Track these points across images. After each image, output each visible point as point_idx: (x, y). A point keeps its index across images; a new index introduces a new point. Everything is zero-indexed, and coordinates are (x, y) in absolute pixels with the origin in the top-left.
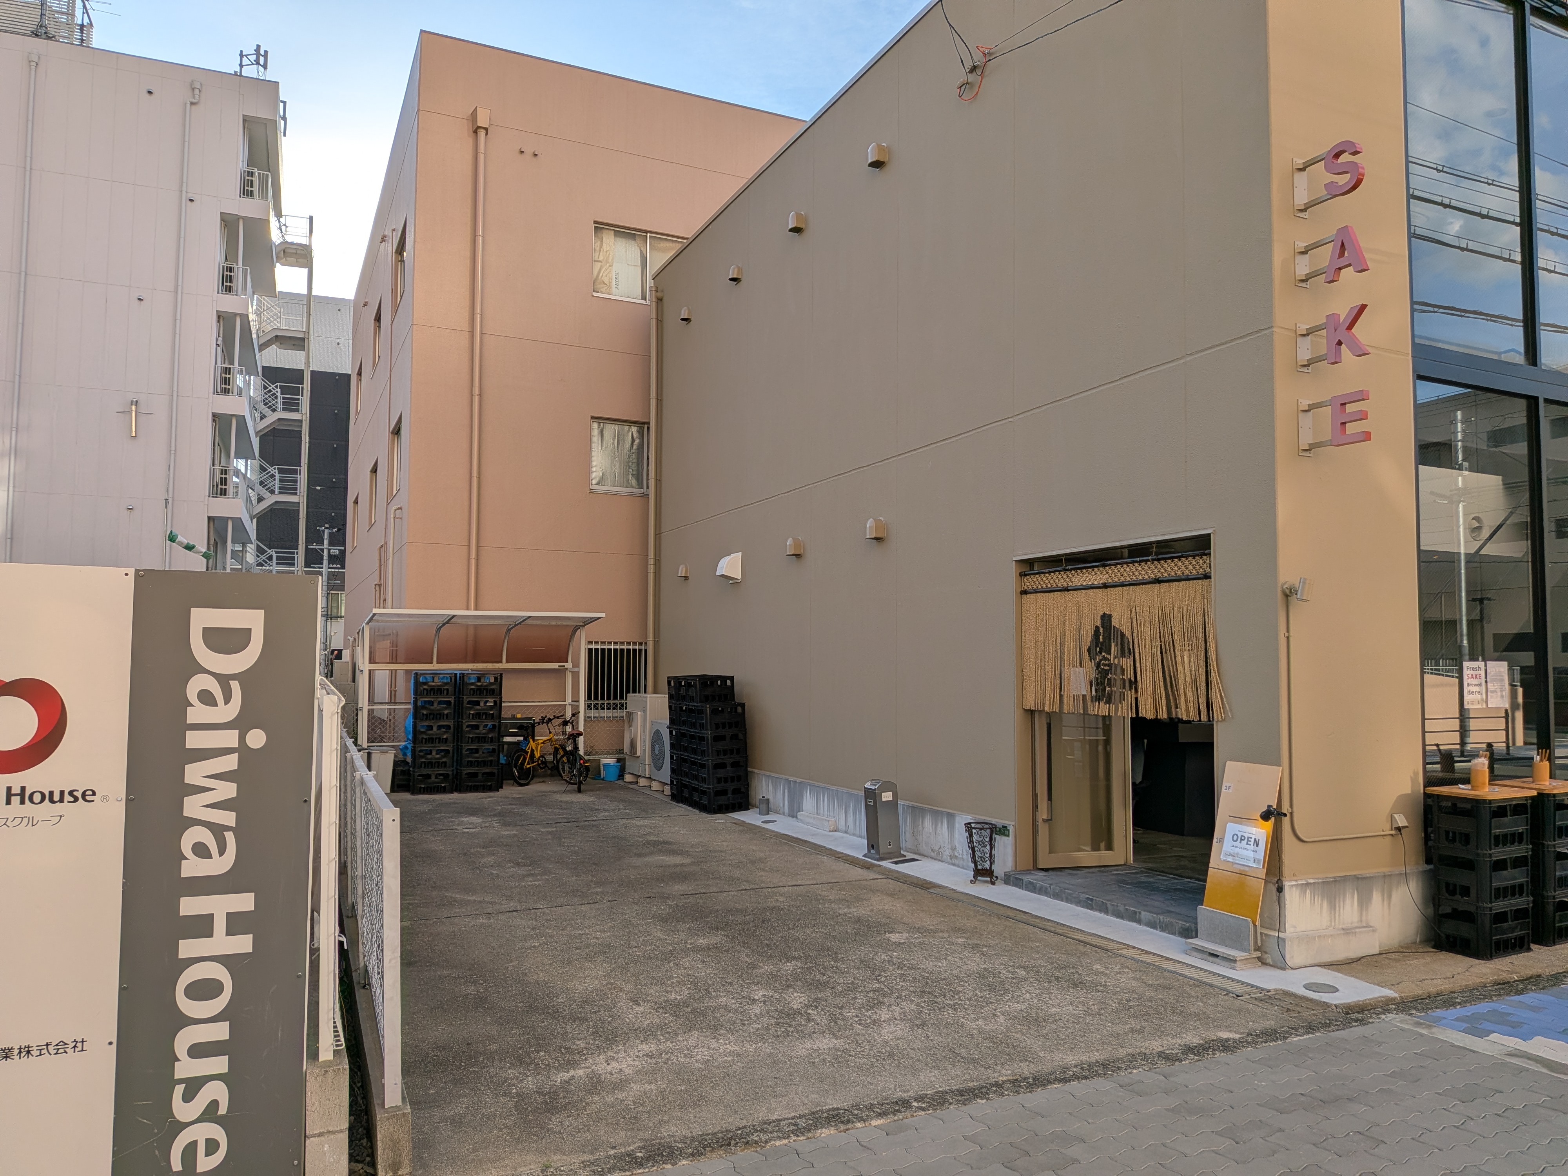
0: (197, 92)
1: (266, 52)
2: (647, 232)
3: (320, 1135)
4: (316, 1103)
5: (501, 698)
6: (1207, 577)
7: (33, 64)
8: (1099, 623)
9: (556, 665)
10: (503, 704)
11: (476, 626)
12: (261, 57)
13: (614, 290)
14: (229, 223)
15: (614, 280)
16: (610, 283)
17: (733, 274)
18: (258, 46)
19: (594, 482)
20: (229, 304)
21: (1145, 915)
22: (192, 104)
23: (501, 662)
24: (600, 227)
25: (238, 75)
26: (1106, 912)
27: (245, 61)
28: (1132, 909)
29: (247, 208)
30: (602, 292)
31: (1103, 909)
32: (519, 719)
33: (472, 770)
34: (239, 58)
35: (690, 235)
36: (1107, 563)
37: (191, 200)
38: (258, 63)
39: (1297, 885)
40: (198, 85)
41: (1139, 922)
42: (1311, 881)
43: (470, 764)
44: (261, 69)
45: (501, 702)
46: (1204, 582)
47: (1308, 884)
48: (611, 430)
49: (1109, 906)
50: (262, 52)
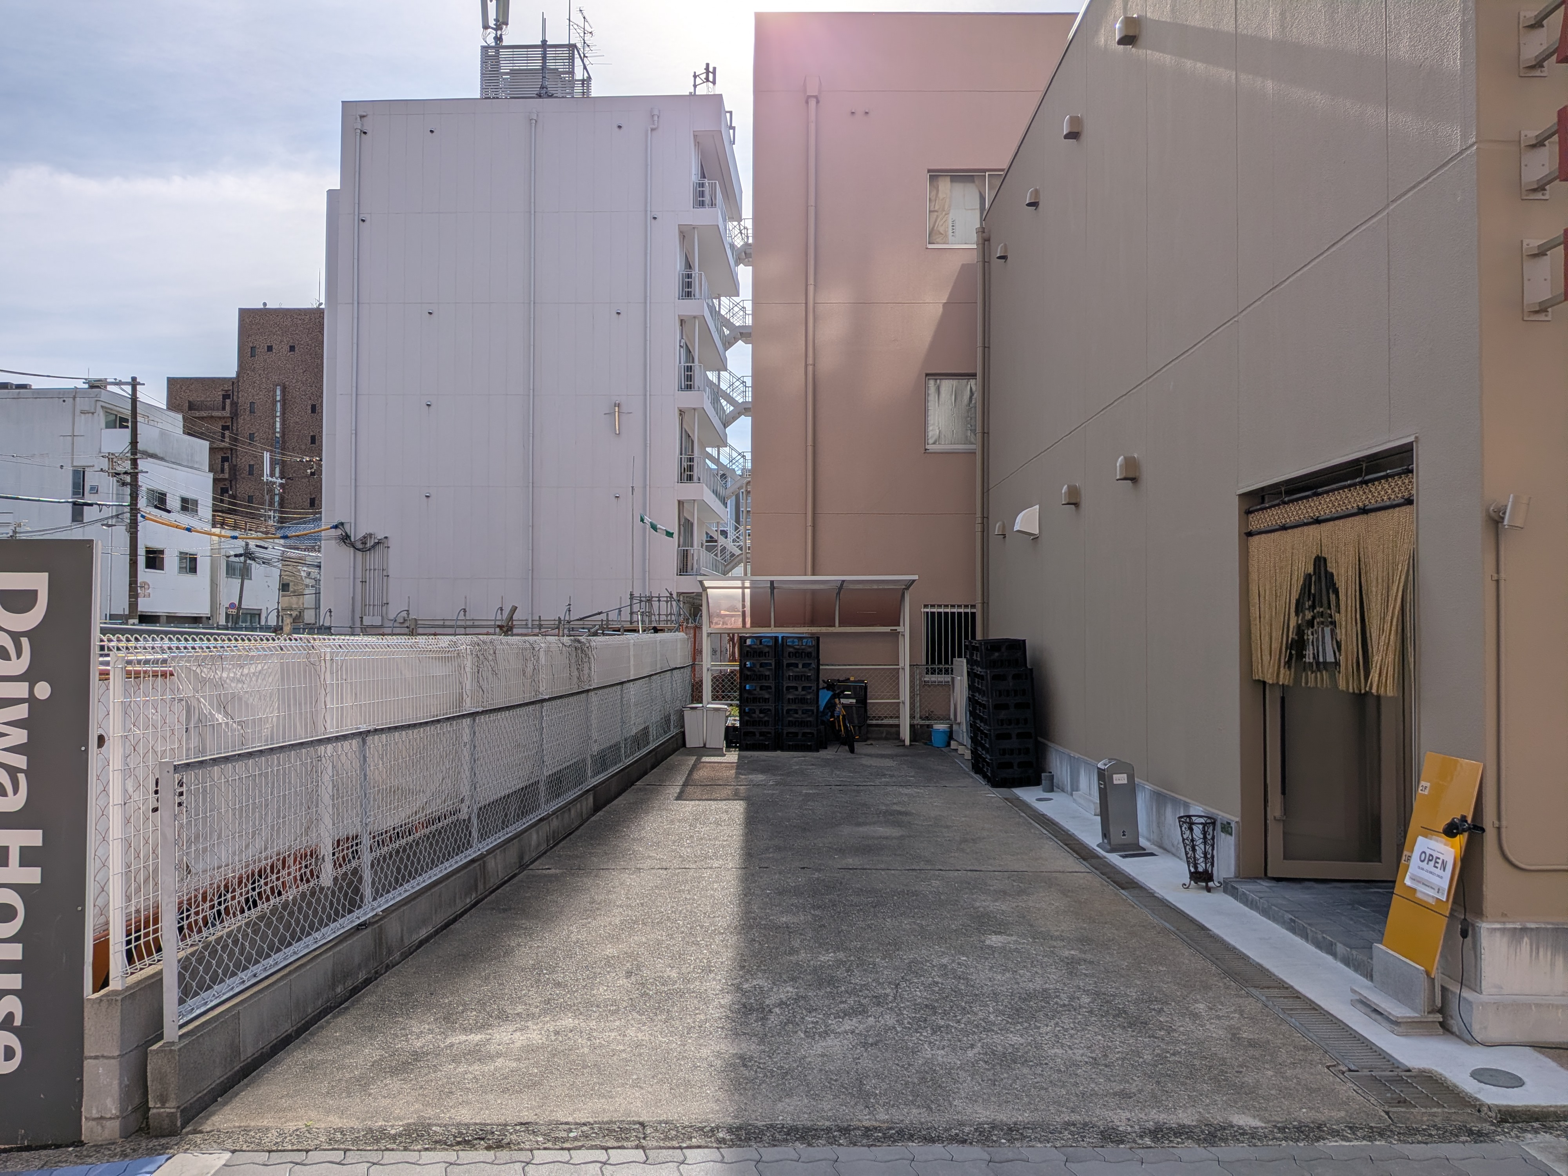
0: (656, 118)
1: (715, 69)
2: (985, 171)
3: (96, 1057)
4: (93, 1028)
5: (819, 660)
6: (1409, 502)
7: (533, 122)
8: (1311, 570)
9: (887, 629)
10: (821, 667)
11: (814, 592)
12: (710, 74)
13: (950, 238)
14: (685, 234)
15: (950, 228)
16: (946, 232)
17: (1030, 199)
18: (708, 65)
19: (931, 441)
20: (689, 307)
21: (1340, 948)
22: (652, 130)
23: (834, 626)
24: (935, 175)
25: (692, 95)
26: (1307, 940)
27: (698, 81)
28: (1329, 938)
29: (703, 217)
30: (938, 243)
31: (1305, 936)
32: (852, 682)
33: (793, 730)
34: (693, 79)
35: (1005, 166)
36: (1320, 490)
37: (655, 218)
38: (707, 79)
39: (1503, 930)
40: (656, 112)
41: (1334, 955)
42: (1533, 926)
43: (791, 724)
44: (711, 85)
45: (818, 664)
46: (1407, 509)
47: (1524, 930)
48: (947, 385)
49: (1309, 932)
50: (711, 69)
